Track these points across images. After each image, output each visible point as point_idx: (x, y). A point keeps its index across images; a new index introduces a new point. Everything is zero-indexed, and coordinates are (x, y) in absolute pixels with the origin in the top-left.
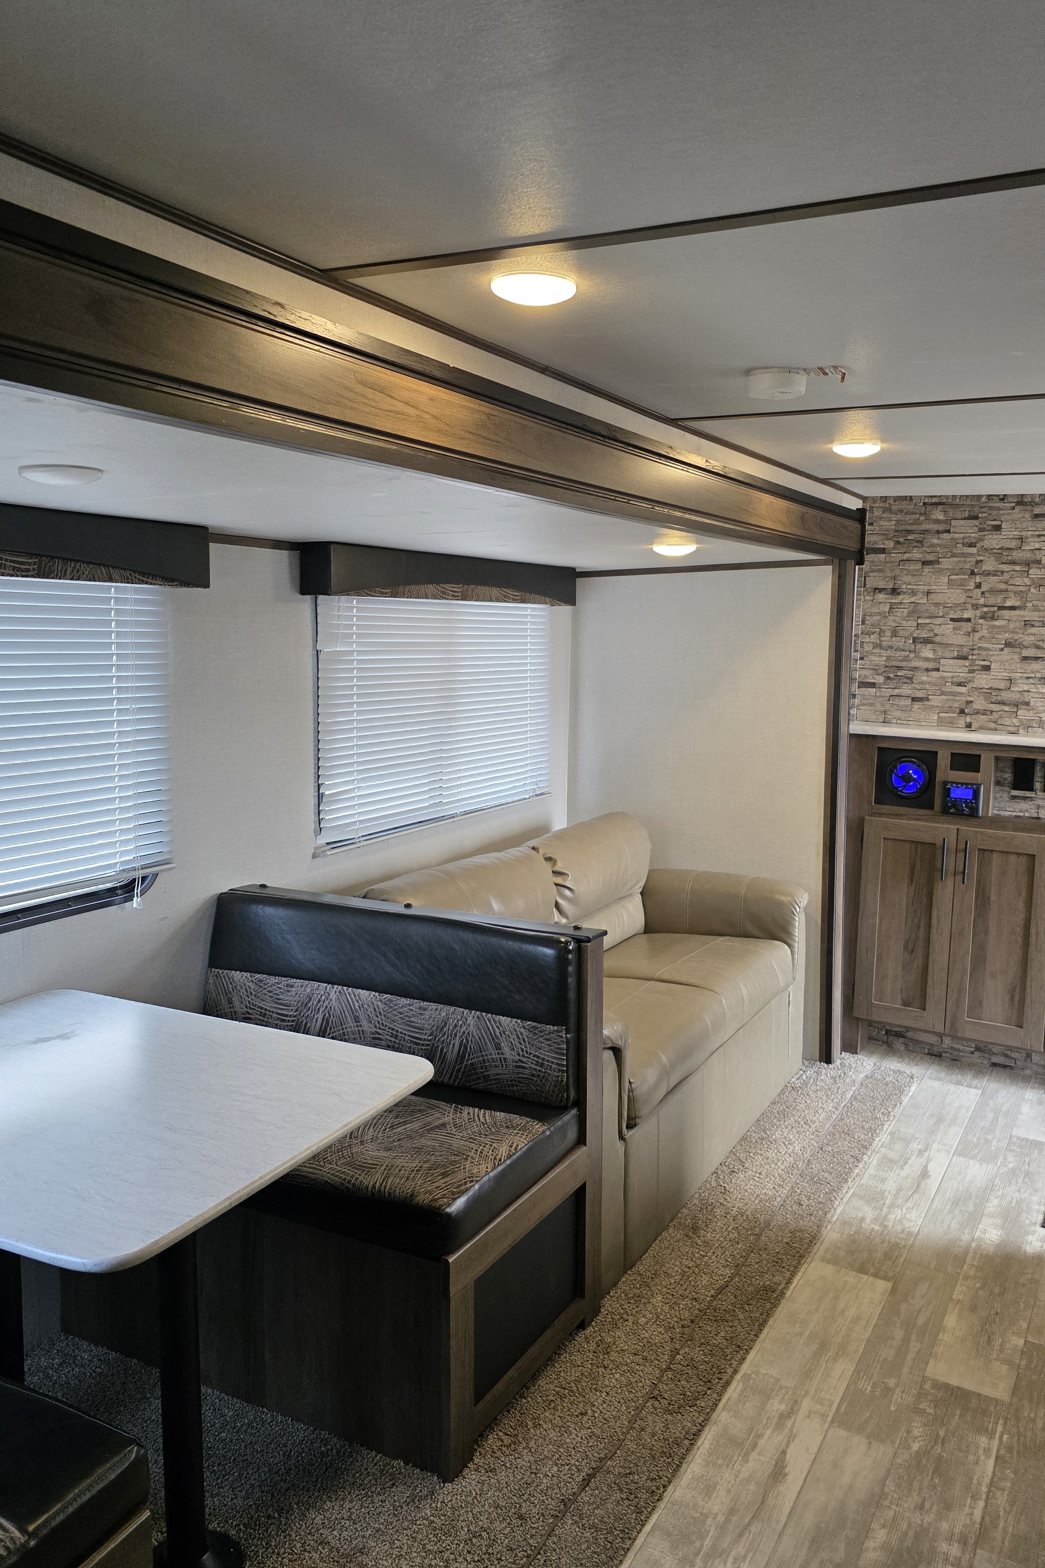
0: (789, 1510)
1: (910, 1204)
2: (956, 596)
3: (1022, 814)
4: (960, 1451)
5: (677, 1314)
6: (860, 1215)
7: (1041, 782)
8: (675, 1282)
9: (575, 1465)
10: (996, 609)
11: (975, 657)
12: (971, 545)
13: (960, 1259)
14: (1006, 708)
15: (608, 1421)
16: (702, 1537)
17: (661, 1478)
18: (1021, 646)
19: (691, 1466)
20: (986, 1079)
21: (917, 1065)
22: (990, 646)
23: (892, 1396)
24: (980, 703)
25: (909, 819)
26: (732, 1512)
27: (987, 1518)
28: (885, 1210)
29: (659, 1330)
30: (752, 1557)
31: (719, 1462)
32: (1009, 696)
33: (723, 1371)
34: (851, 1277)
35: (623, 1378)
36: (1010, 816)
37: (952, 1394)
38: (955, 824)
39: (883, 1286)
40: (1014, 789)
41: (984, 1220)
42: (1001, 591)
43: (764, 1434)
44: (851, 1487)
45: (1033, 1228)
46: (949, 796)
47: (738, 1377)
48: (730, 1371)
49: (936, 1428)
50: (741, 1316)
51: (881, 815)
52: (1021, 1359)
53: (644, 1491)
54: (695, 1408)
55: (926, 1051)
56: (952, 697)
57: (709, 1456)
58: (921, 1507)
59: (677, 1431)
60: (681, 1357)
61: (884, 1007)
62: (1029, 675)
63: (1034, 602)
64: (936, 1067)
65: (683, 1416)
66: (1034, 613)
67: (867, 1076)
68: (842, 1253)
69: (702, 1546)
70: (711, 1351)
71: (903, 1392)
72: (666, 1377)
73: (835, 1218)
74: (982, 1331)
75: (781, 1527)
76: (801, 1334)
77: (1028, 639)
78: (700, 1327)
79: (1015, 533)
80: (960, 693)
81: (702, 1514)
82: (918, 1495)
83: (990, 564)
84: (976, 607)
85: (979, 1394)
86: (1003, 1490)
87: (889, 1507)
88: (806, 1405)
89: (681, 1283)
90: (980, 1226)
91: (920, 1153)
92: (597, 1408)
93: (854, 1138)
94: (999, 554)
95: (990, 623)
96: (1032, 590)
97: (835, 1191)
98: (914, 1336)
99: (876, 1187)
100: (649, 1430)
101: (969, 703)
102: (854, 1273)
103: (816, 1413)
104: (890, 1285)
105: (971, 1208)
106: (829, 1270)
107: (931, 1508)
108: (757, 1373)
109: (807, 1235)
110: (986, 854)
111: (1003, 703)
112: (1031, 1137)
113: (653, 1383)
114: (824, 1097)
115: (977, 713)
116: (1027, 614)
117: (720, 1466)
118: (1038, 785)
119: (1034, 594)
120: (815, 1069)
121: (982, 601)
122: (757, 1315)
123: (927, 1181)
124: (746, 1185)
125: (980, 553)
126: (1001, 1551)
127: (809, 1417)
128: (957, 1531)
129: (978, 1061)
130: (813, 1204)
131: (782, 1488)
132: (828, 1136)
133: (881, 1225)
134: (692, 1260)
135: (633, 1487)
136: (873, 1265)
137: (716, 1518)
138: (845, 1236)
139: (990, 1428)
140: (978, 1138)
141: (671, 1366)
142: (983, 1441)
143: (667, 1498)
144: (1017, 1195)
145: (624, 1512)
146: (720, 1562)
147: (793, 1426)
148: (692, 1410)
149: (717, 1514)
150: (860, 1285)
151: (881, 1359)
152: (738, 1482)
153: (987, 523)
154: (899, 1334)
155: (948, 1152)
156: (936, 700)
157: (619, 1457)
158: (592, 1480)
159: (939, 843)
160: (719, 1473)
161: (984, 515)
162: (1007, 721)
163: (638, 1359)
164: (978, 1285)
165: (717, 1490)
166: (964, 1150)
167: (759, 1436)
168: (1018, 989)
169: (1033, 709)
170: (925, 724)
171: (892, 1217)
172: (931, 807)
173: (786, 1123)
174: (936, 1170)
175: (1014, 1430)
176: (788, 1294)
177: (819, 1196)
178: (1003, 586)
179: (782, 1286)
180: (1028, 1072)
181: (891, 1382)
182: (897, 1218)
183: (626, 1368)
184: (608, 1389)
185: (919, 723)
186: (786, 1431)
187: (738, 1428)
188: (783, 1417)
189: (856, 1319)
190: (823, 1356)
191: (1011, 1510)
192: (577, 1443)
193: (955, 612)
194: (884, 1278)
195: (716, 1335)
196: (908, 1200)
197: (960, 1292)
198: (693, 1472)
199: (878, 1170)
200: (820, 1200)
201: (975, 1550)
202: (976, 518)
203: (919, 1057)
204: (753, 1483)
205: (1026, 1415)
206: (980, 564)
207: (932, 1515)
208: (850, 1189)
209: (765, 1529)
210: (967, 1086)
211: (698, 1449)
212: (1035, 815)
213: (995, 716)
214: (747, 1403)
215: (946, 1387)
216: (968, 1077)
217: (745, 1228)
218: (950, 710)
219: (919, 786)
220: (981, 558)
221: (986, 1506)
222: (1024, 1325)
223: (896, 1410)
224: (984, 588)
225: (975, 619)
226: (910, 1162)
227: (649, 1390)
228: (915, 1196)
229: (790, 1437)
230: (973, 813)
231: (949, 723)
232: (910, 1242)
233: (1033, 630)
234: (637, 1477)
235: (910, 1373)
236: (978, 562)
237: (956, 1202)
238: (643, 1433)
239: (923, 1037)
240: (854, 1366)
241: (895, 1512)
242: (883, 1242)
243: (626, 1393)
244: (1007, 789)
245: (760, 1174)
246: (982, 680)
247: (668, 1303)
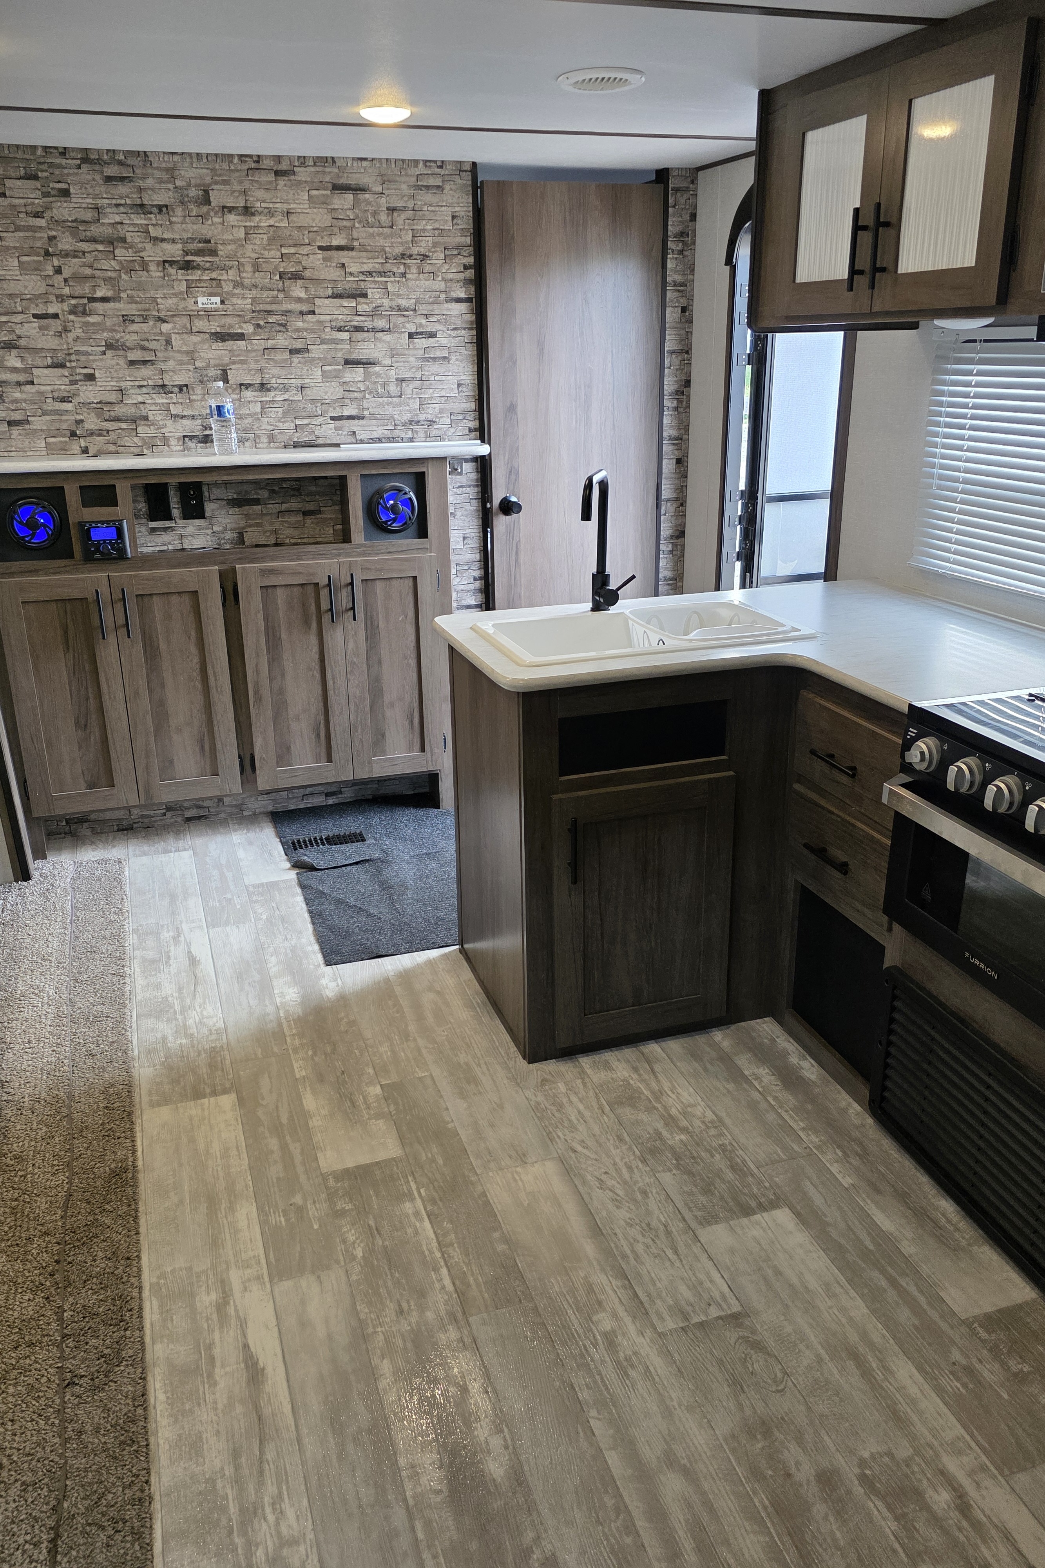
0: (290, 1406)
1: (199, 1000)
2: (32, 285)
3: (165, 548)
4: (397, 1231)
5: (35, 1264)
6: (159, 1035)
7: (178, 508)
8: (10, 1228)
9: (26, 1542)
10: (86, 301)
11: (74, 364)
12: (37, 215)
13: (279, 1035)
14: (124, 426)
15: (32, 1455)
16: (224, 1509)
17: (138, 1476)
18: (125, 348)
19: (160, 1435)
20: (188, 836)
21: (114, 846)
22: (89, 349)
23: (308, 1214)
24: (92, 422)
25: (47, 574)
26: (236, 1454)
27: (457, 1283)
28: (180, 1017)
29: (27, 1298)
30: (288, 1488)
31: (187, 1407)
32: (124, 410)
33: (129, 1298)
34: (192, 1109)
35: (19, 1388)
36: (154, 552)
37: (356, 1178)
38: (102, 571)
39: (227, 1101)
40: (151, 521)
41: (275, 983)
42: (86, 277)
43: (213, 1340)
44: (330, 1337)
45: (320, 971)
46: (89, 539)
47: (146, 1293)
48: (135, 1293)
49: (364, 1221)
50: (108, 1222)
51: (12, 574)
52: (388, 1105)
53: (129, 1507)
54: (124, 1363)
55: (116, 828)
56: (57, 417)
57: (172, 1409)
58: (401, 1312)
59: (122, 1406)
60: (71, 1313)
61: (69, 797)
62: (142, 383)
63: (129, 292)
64: (135, 841)
65: (116, 1382)
66: (130, 306)
67: (73, 878)
68: (167, 1087)
69: (230, 1520)
70: (101, 1283)
71: (314, 1202)
72: (68, 1350)
73: (136, 1052)
74: (341, 1096)
75: (295, 1432)
76: (181, 1202)
77: (131, 339)
78: (69, 1263)
79: (88, 201)
80: (67, 411)
81: (207, 1481)
82: (391, 1301)
83: (66, 243)
84: (61, 298)
85: (378, 1163)
86: (451, 1244)
87: (375, 1332)
88: (235, 1277)
89: (19, 1223)
90: (276, 992)
91: (176, 939)
92: (11, 1448)
93: (102, 953)
94: (75, 227)
95: (83, 320)
96: (123, 276)
97: (121, 1021)
98: (288, 1138)
99: (155, 997)
100: (88, 1428)
101: (79, 422)
102: (192, 1103)
103: (249, 1280)
104: (233, 1096)
105: (257, 977)
106: (165, 1113)
107: (409, 1306)
108: (163, 1276)
109: (121, 1087)
110: (146, 599)
111: (118, 420)
112: (264, 881)
113: (58, 1368)
114: (46, 921)
115: (92, 434)
116: (123, 307)
117: (191, 1411)
118: (176, 513)
119: (126, 281)
120: (15, 892)
121: (67, 291)
122: (125, 1208)
123: (201, 967)
124: (22, 1064)
125: (51, 226)
126: (486, 1307)
127: (245, 1289)
128: (443, 1313)
129: (172, 820)
130: (107, 1048)
131: (268, 1388)
132: (74, 964)
133: (186, 1035)
134: (14, 1189)
135: (113, 1512)
136: (206, 1084)
137: (224, 1475)
138: (158, 1067)
139: (406, 1191)
140: (219, 901)
141: (65, 1331)
142: (408, 1207)
143: (158, 1494)
144: (287, 944)
145: (122, 1551)
146: (259, 1522)
147: (236, 1311)
148: (122, 1368)
149: (222, 1469)
150: (206, 1113)
151: (275, 1180)
152: (221, 1415)
153: (51, 185)
154: (273, 1143)
155: (200, 927)
156: (38, 423)
157: (73, 1488)
158: (59, 1542)
159: (91, 597)
160: (194, 1419)
161: (45, 174)
162: (127, 441)
163: (23, 1351)
164: (310, 1053)
165: (204, 1441)
166: (214, 919)
167: (210, 1347)
168: (206, 738)
169: (153, 424)
170: (31, 453)
171: (190, 1022)
172: (71, 556)
173: (23, 969)
174: (201, 951)
175: (425, 1180)
176: (140, 1163)
177: (107, 1036)
178: (88, 271)
179: (131, 1159)
180: (223, 816)
181: (298, 1199)
182: (197, 1021)
183: (15, 1372)
184: (10, 1415)
185: (23, 453)
186: (233, 1322)
187: (182, 1353)
188: (221, 1307)
189: (225, 1153)
190: (219, 1212)
191: (469, 1260)
192: (13, 1512)
193: (37, 305)
194: (225, 1092)
195: (95, 1260)
196: (195, 995)
197: (300, 1070)
198: (167, 1439)
199: (146, 978)
200: (110, 1040)
201: (467, 1321)
202: (35, 177)
203: (111, 838)
204: (237, 1405)
205: (424, 1158)
206: (54, 242)
207: (414, 1313)
208: (133, 1011)
209: (281, 1447)
210: (176, 851)
211: (155, 1408)
212: (180, 547)
213: (113, 436)
214: (174, 1318)
215: (347, 1174)
216: (171, 842)
217: (51, 1115)
218: (58, 433)
219: (50, 533)
220: (54, 233)
221: (449, 1271)
222: (371, 1071)
223: (320, 1226)
224: (66, 273)
225: (64, 315)
226: (172, 954)
227: (59, 1379)
228: (199, 988)
229: (241, 1325)
230: (121, 555)
231: (62, 450)
232: (225, 1040)
233: (134, 327)
234: (110, 1496)
235: (308, 1179)
236: (52, 239)
237: (240, 977)
238: (83, 1436)
239: (108, 815)
240: (254, 1204)
241: (383, 1333)
242: (199, 1055)
243: (34, 1402)
244: (143, 521)
245: (29, 1042)
246: (88, 393)
247: (18, 1258)
